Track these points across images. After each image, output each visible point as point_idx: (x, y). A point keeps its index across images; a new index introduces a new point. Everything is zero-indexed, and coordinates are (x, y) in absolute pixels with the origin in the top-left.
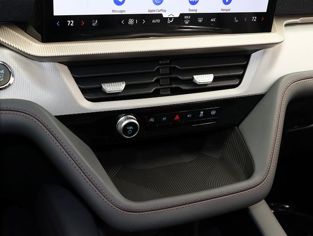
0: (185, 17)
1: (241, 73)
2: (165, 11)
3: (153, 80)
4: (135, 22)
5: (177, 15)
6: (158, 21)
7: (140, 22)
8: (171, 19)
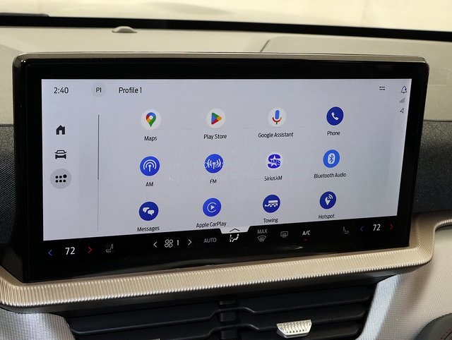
0: (259, 232)
1: (362, 314)
2: (224, 224)
3: (209, 334)
4: (175, 243)
5: (245, 229)
6: (214, 240)
7: (184, 242)
8: (234, 235)
